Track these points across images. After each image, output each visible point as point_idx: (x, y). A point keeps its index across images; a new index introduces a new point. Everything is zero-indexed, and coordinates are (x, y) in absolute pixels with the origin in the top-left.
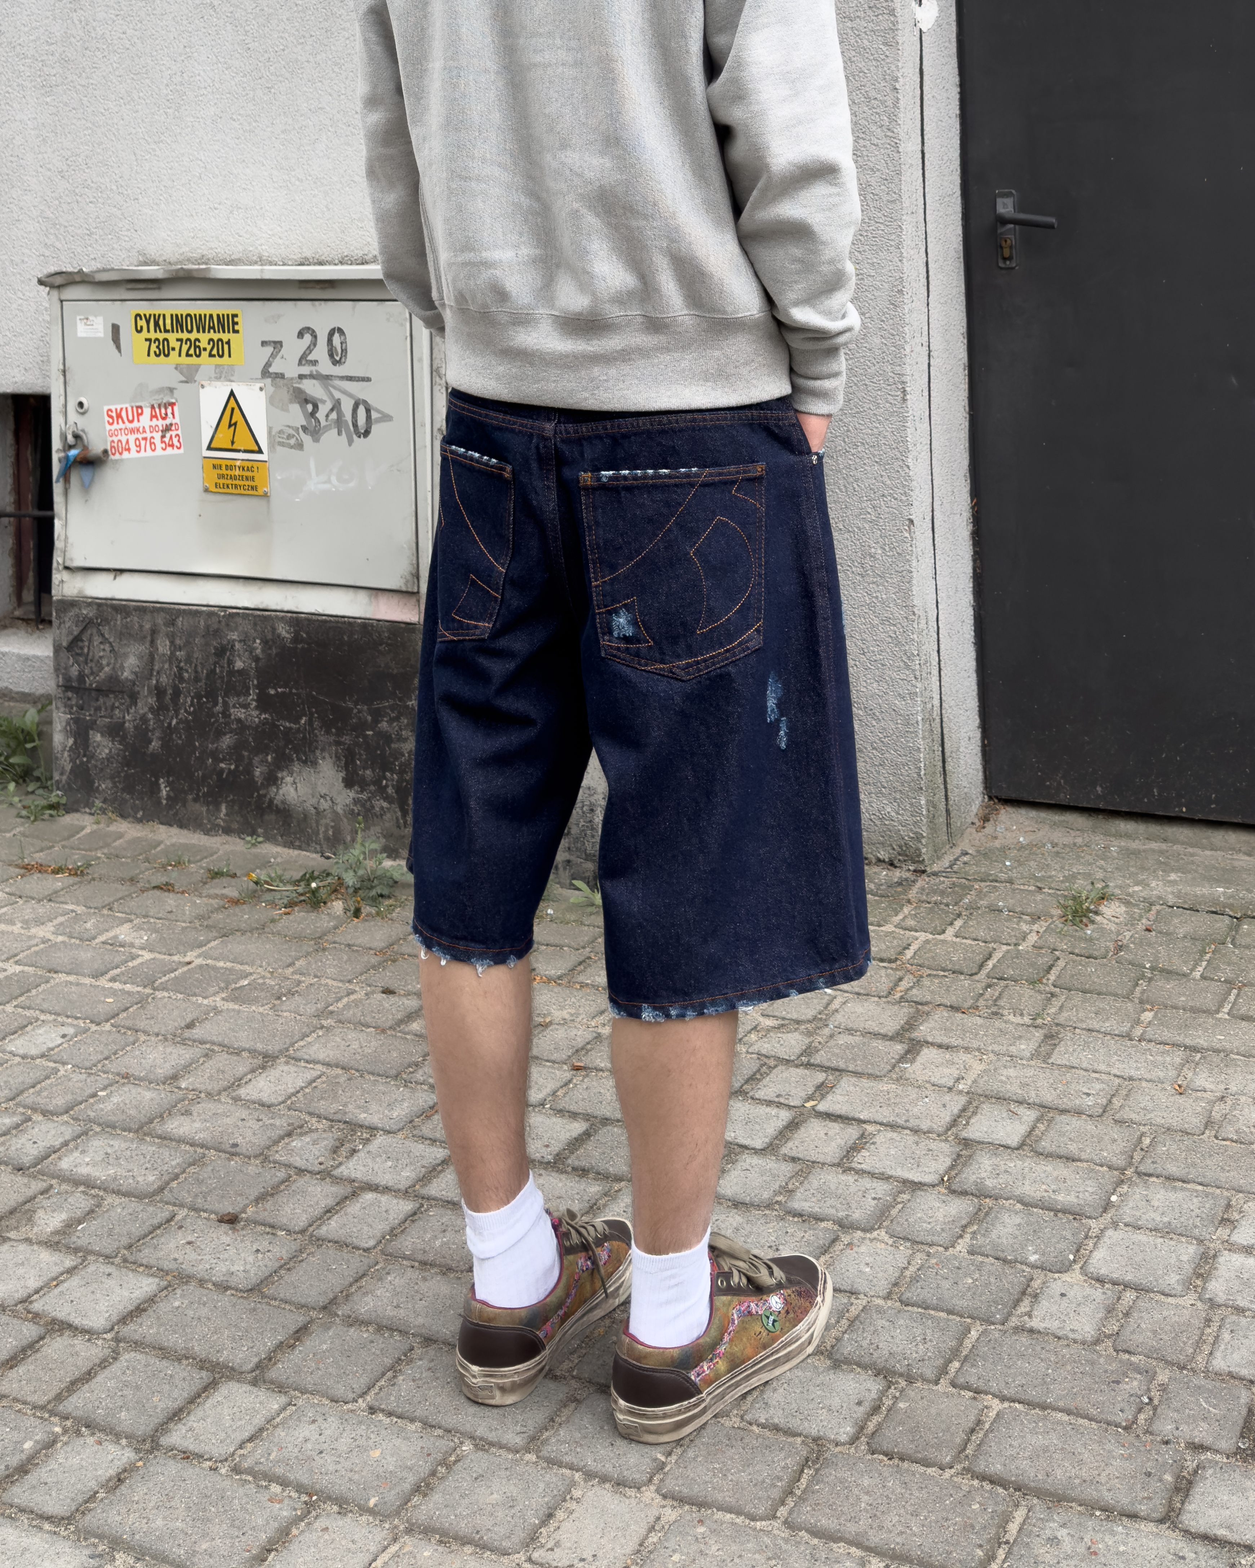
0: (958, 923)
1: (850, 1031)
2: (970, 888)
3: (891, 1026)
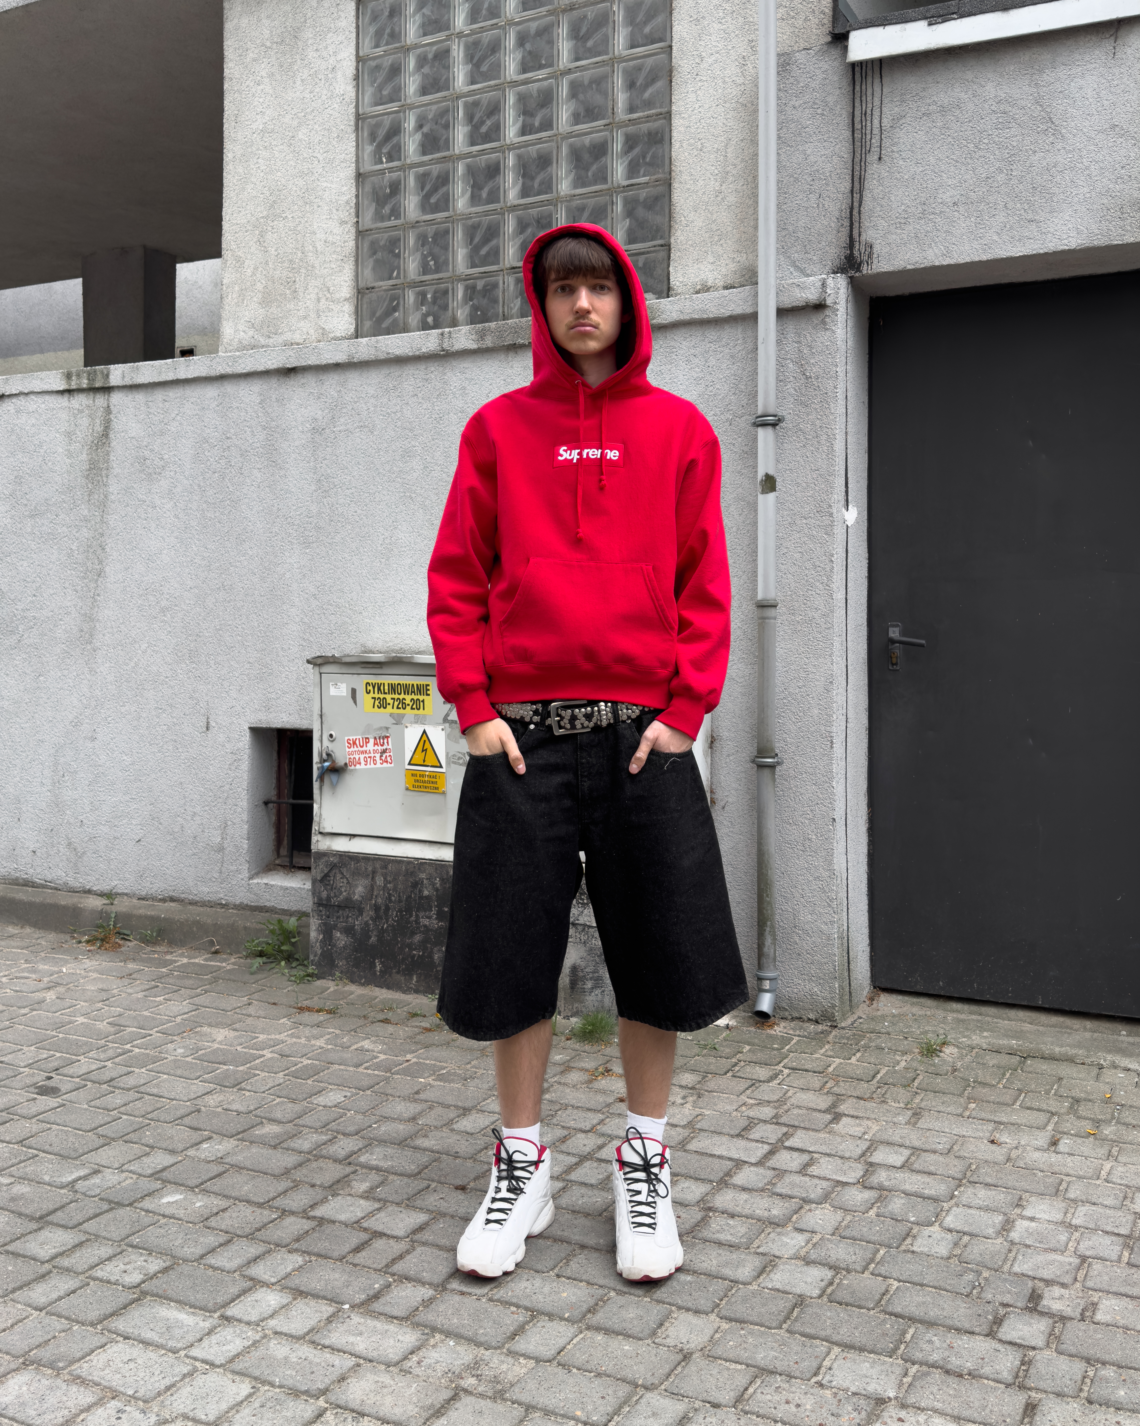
0: (858, 1055)
1: (799, 1107)
2: (864, 1037)
3: (823, 1106)
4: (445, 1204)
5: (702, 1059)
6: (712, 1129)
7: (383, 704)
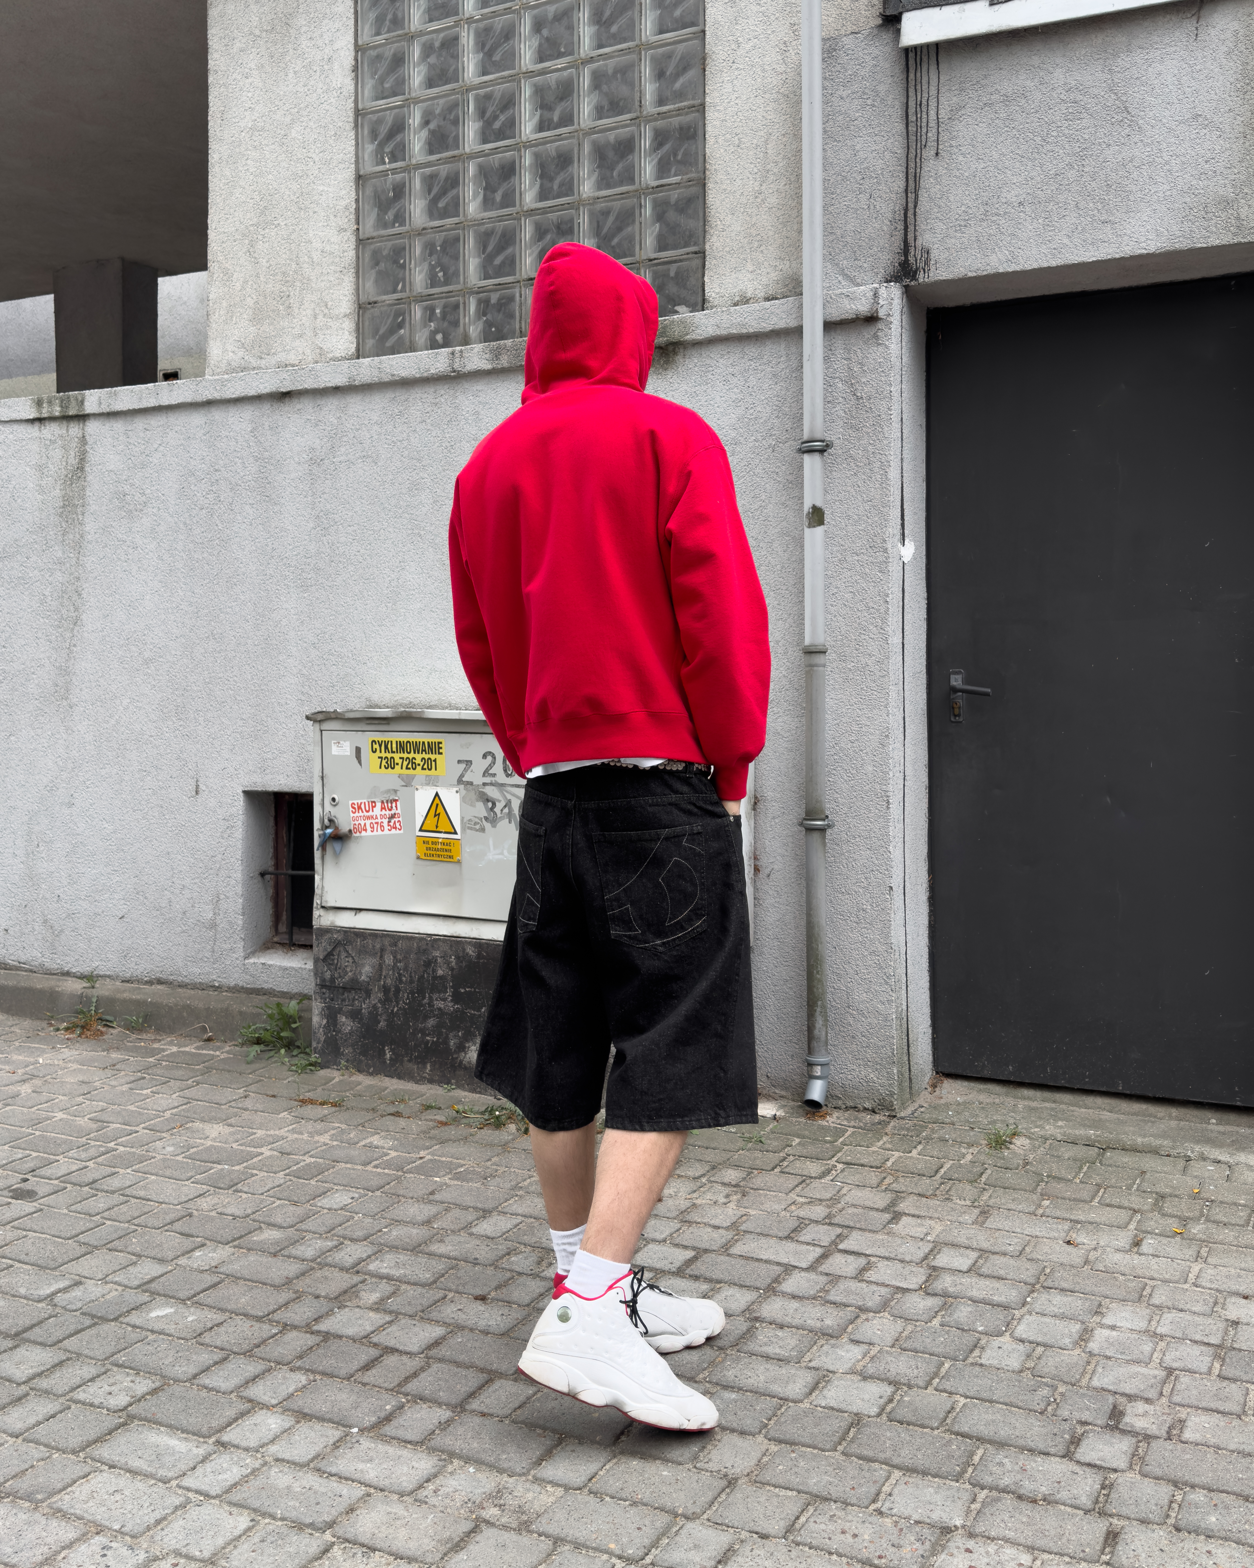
0: (920, 1147)
1: (854, 1206)
2: (926, 1127)
3: (881, 1203)
4: (464, 1316)
5: (747, 1153)
6: (759, 1230)
7: (390, 764)
